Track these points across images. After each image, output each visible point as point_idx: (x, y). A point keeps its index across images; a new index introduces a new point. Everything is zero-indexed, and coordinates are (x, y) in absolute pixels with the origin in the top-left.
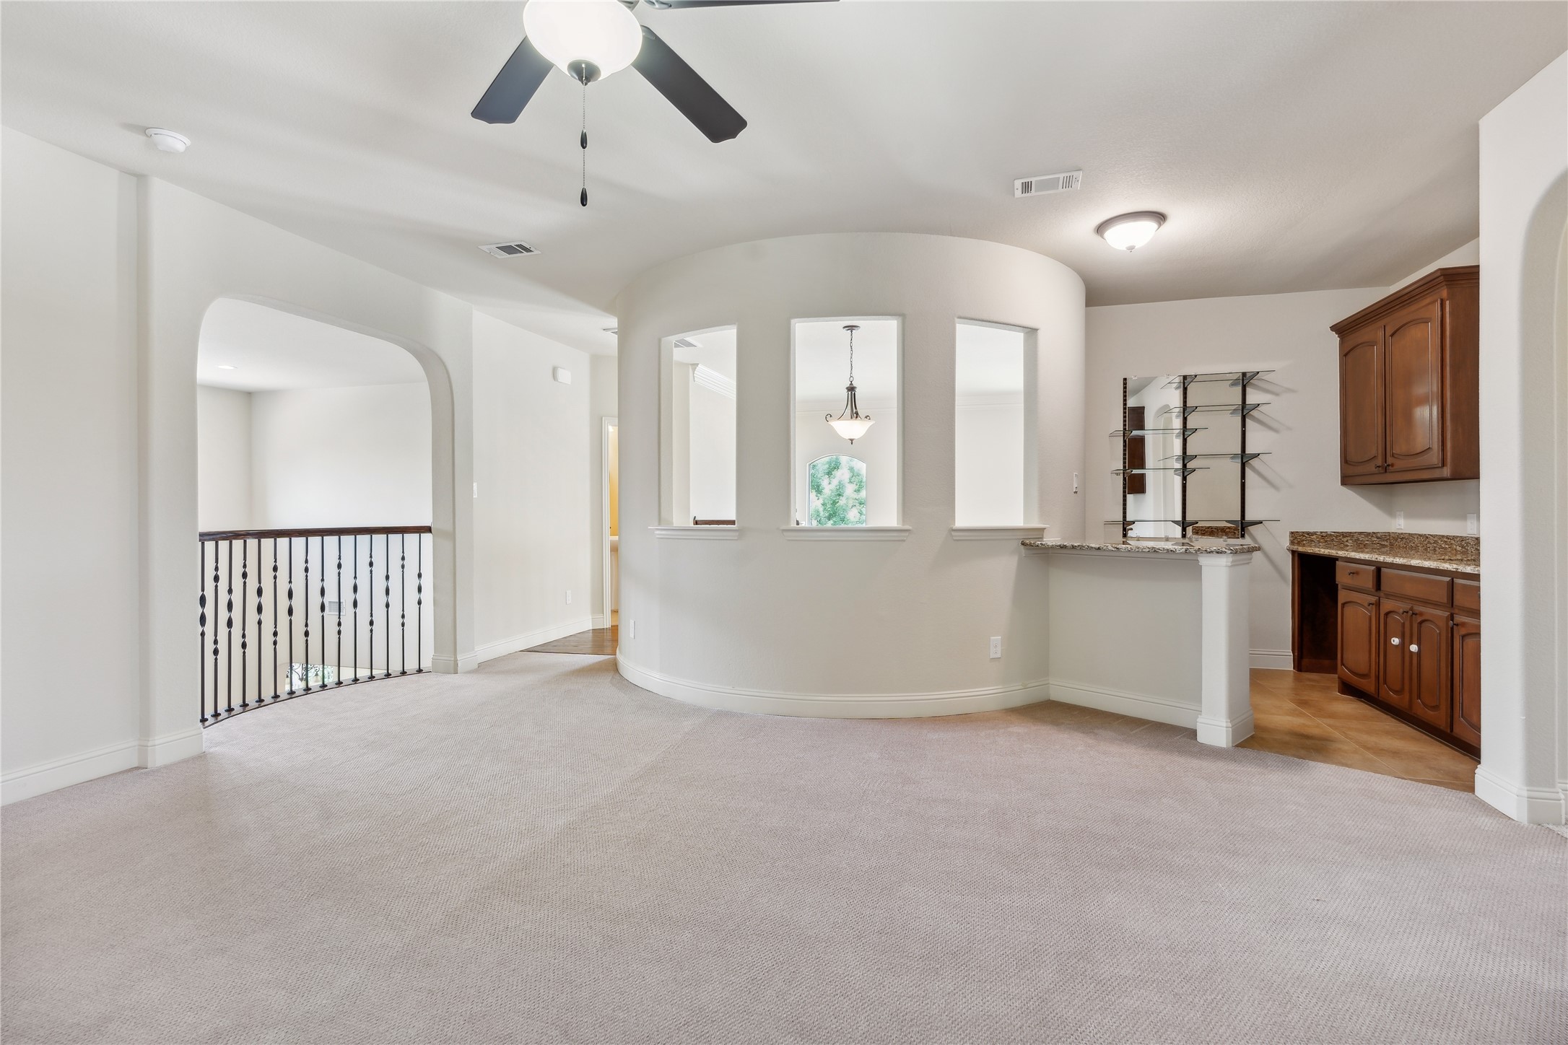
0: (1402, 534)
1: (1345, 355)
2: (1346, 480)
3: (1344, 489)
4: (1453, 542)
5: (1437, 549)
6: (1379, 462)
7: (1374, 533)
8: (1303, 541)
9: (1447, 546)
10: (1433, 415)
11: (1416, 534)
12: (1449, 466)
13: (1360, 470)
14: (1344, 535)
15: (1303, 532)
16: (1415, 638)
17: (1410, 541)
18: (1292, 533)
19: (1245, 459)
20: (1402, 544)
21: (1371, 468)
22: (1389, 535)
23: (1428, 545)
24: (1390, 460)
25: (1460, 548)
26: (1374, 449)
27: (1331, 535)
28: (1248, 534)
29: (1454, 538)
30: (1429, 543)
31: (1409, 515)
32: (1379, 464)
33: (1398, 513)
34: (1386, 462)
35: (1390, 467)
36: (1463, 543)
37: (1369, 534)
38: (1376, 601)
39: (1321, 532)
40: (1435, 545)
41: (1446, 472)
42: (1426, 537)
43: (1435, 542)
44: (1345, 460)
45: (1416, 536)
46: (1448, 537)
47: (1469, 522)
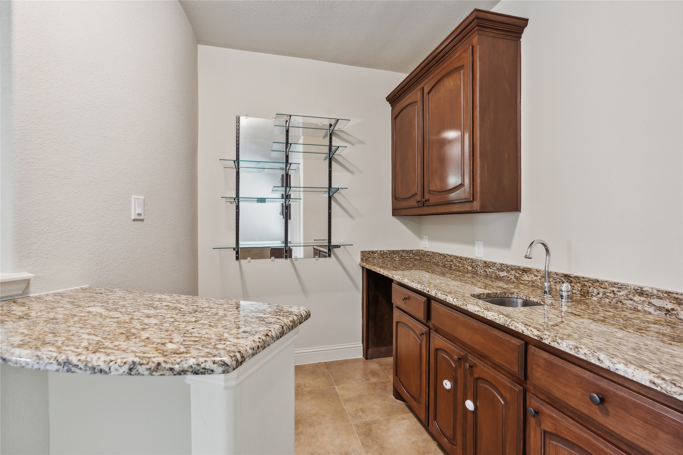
0: (428, 252)
1: (395, 118)
2: (396, 212)
3: (394, 219)
4: (465, 262)
5: (453, 266)
6: (419, 197)
7: (411, 251)
8: (369, 258)
9: (460, 265)
10: (465, 154)
11: (437, 253)
12: (478, 200)
13: (405, 204)
14: (394, 252)
15: (369, 252)
16: (470, 393)
17: (433, 258)
18: (362, 252)
19: (331, 192)
20: (427, 259)
21: (413, 203)
22: (419, 252)
23: (446, 263)
24: (427, 196)
25: (471, 268)
26: (416, 188)
27: (386, 253)
28: (333, 254)
29: (466, 259)
30: (447, 260)
31: (431, 239)
32: (419, 199)
33: (424, 236)
34: (423, 198)
35: (427, 202)
36: (474, 264)
37: (408, 251)
38: (426, 332)
39: (380, 251)
40: (451, 263)
41: (476, 205)
42: (445, 256)
43: (451, 261)
44: (395, 197)
45: (437, 255)
46: (461, 258)
47: (477, 247)
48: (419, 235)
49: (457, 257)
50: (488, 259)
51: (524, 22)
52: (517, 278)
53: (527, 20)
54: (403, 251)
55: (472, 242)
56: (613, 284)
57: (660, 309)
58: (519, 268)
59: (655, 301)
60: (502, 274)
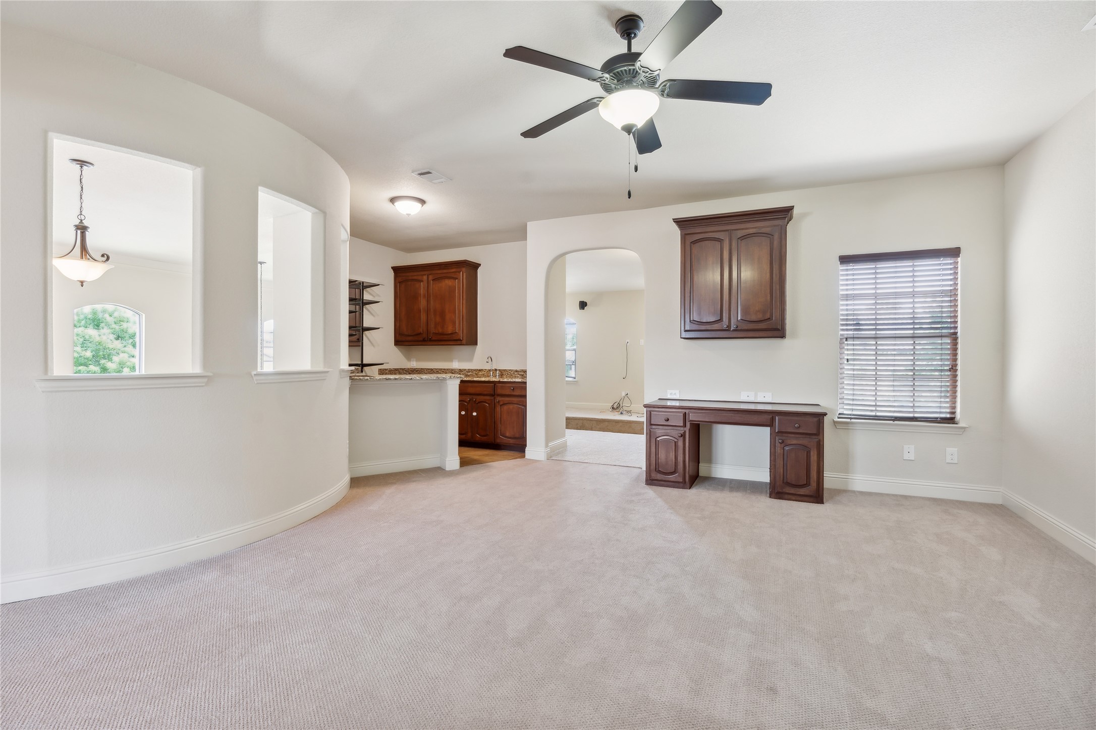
1: (400, 283)
2: (398, 343)
6: (424, 336)
12: (465, 340)
13: (409, 339)
21: (418, 338)
24: (431, 336)
26: (421, 330)
31: (419, 360)
33: (412, 359)
34: (428, 336)
35: (431, 339)
41: (464, 342)
44: (400, 334)
46: (444, 369)
47: (454, 363)
48: (409, 359)
49: (442, 369)
50: (461, 368)
51: (480, 265)
52: (476, 374)
53: (480, 264)
54: (401, 369)
55: (451, 360)
56: (510, 370)
57: (520, 375)
58: (477, 370)
59: (520, 373)
60: (469, 374)
